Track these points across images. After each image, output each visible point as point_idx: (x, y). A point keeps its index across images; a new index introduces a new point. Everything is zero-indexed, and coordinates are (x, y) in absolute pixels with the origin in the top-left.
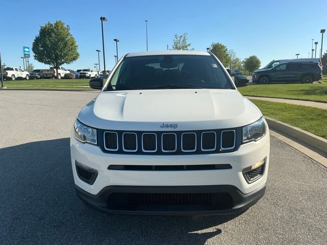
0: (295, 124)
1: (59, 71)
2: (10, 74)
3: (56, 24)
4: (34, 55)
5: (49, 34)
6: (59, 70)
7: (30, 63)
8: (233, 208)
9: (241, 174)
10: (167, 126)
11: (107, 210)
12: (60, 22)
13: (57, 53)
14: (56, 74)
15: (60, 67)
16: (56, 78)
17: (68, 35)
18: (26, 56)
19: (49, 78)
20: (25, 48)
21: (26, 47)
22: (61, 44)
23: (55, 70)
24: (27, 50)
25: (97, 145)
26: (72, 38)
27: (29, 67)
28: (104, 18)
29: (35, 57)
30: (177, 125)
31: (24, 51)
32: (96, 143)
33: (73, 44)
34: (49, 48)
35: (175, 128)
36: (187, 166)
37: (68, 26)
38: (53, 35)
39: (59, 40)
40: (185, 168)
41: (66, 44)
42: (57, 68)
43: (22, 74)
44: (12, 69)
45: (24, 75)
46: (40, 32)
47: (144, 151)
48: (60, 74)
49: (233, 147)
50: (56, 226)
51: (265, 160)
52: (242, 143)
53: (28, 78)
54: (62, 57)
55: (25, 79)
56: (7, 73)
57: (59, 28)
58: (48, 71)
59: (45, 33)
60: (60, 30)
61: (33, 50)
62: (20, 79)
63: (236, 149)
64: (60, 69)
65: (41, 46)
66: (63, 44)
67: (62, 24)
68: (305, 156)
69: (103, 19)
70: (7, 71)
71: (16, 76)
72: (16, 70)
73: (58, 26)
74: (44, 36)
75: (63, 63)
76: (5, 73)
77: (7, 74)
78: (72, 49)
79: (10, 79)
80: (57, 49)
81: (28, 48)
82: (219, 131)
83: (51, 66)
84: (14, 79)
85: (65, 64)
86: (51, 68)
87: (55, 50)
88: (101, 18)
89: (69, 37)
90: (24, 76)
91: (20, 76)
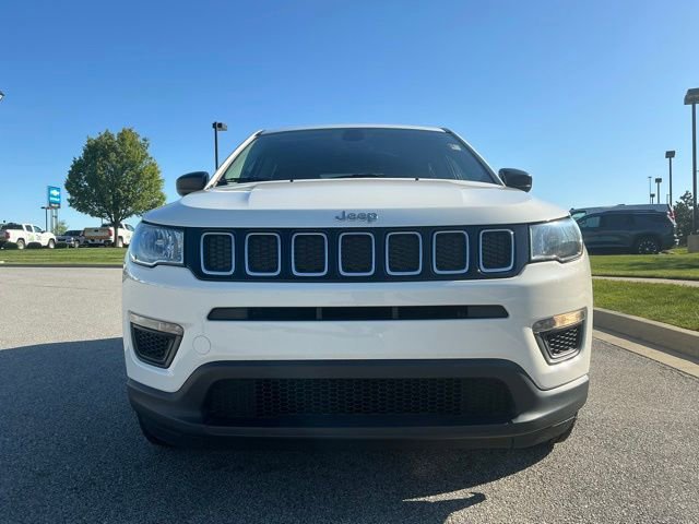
0: (633, 311)
1: (121, 232)
2: (14, 236)
3: (122, 137)
4: (69, 197)
5: (106, 155)
6: (119, 230)
7: (60, 219)
8: (514, 421)
9: (530, 334)
10: (352, 216)
11: (203, 426)
12: (130, 130)
13: (119, 194)
14: (112, 238)
15: (123, 223)
16: (114, 245)
17: (144, 157)
18: (53, 205)
19: (97, 245)
20: (50, 188)
21: (54, 188)
22: (128, 176)
23: (112, 229)
24: (55, 192)
25: (185, 265)
26: (153, 165)
27: (57, 227)
28: (220, 125)
29: (71, 201)
30: (375, 215)
31: (50, 195)
32: (182, 262)
33: (153, 175)
34: (102, 182)
35: (369, 221)
36: (401, 309)
37: (145, 140)
38: (113, 156)
39: (124, 169)
40: (395, 313)
41: (139, 176)
42: (116, 225)
43: (39, 238)
44: (20, 227)
45: (45, 239)
46: (85, 151)
47: (295, 273)
48: (121, 237)
49: (510, 268)
50: (76, 488)
51: (584, 312)
52: (530, 262)
53: (52, 246)
54: (129, 202)
55: (47, 247)
56: (8, 234)
57: (128, 143)
58: (96, 230)
59: (96, 152)
60: (129, 148)
61: (68, 186)
62: (35, 246)
63: (516, 271)
64: (122, 227)
65: (86, 179)
66: (133, 176)
67: (135, 136)
68: (664, 367)
69: (217, 126)
70: (8, 231)
71: (27, 242)
72: (29, 228)
73: (123, 140)
74: (94, 158)
75: (130, 215)
76: (4, 235)
77: (8, 236)
78: (150, 186)
79: (14, 246)
80: (117, 185)
81: (58, 189)
82: (474, 230)
83: (105, 221)
84: (21, 247)
85: (134, 216)
86: (104, 225)
87: (114, 186)
88: (214, 125)
89: (146, 162)
90: (44, 242)
91: (36, 241)
